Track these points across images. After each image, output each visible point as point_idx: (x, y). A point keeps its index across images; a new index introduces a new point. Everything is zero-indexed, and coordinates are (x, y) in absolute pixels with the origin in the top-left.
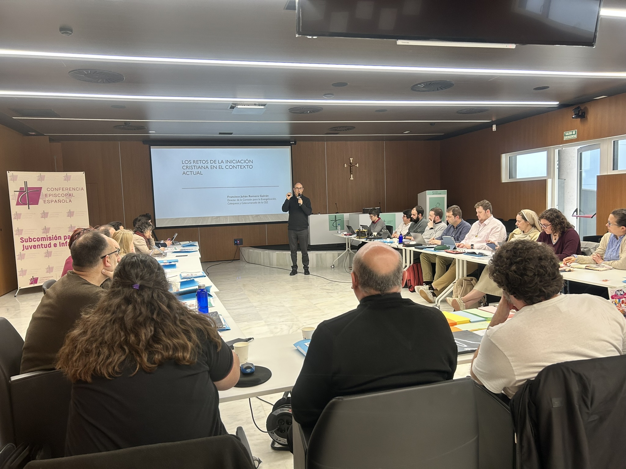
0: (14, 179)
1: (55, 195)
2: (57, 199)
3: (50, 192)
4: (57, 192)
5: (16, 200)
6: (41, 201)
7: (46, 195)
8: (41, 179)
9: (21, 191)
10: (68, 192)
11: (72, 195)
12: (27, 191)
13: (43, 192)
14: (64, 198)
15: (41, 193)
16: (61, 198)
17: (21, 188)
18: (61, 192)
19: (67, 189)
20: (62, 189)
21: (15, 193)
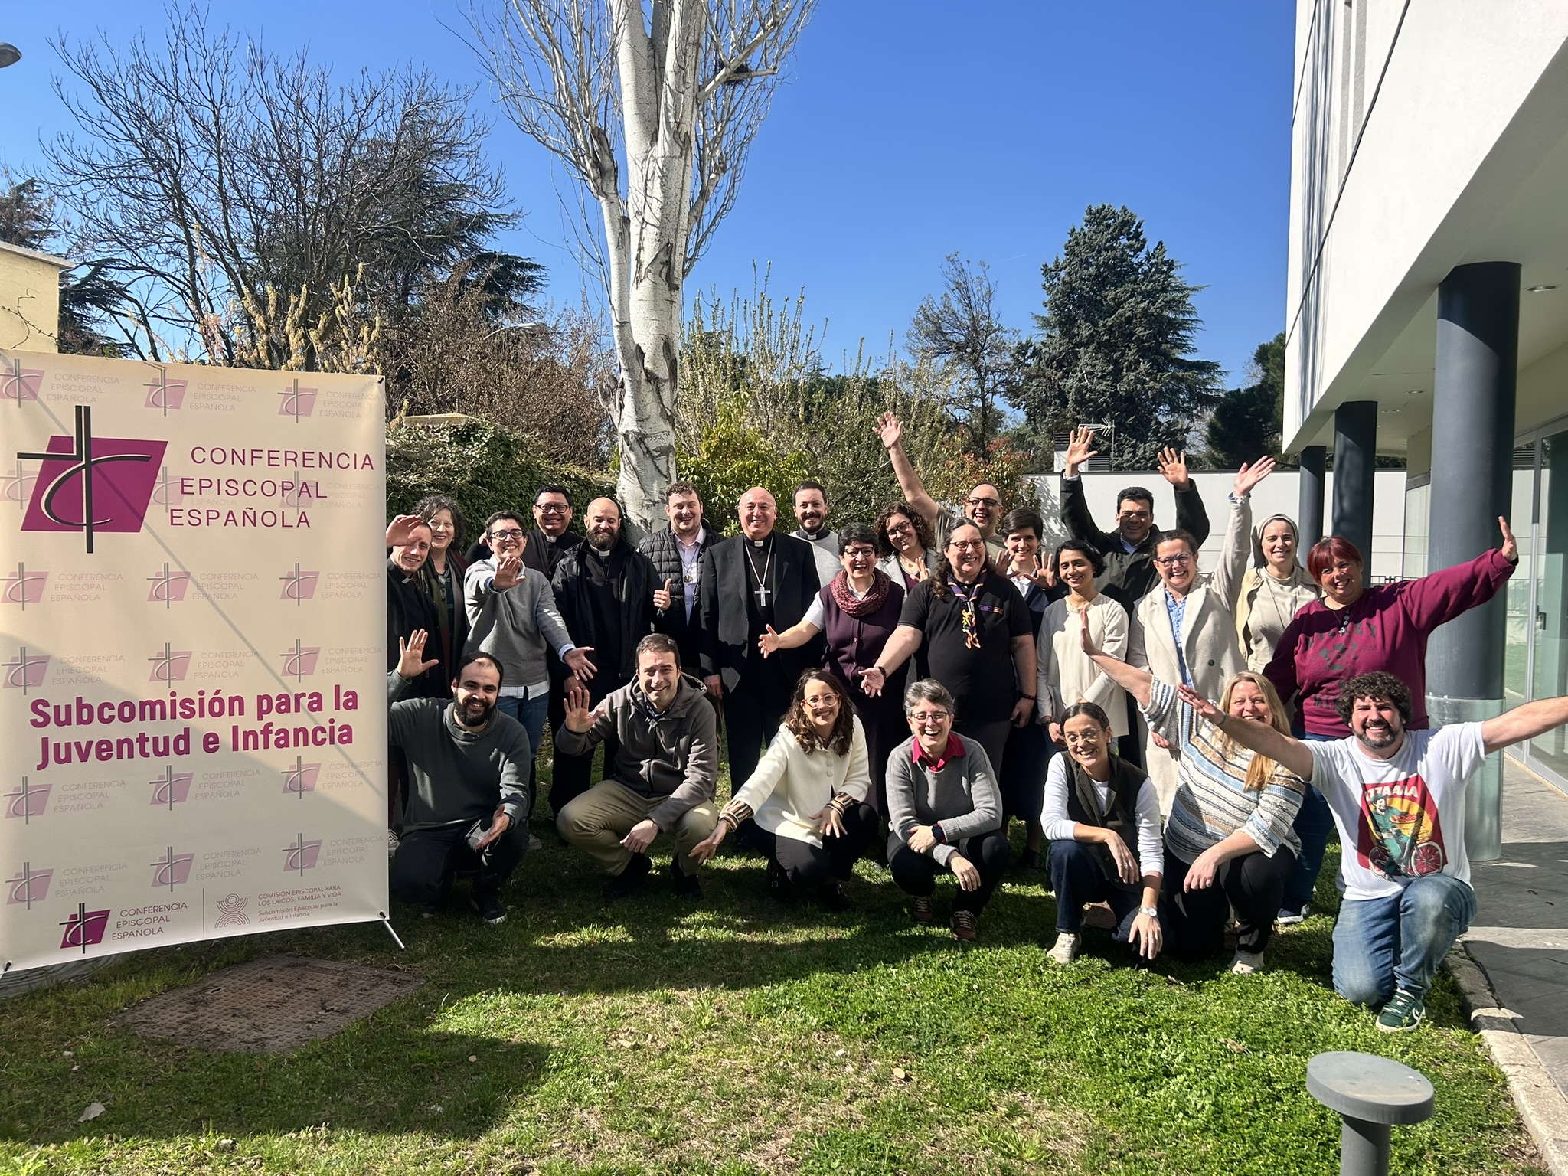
0: (27, 388)
1: (232, 487)
2: (239, 504)
3: (209, 471)
4: (238, 472)
5: (26, 505)
6: (155, 514)
7: (186, 482)
8: (166, 398)
10: (297, 474)
11: (312, 491)
13: (172, 465)
14: (275, 503)
15: (160, 473)
16: (260, 504)
18: (260, 471)
19: (290, 457)
20: (265, 455)
21: (19, 466)
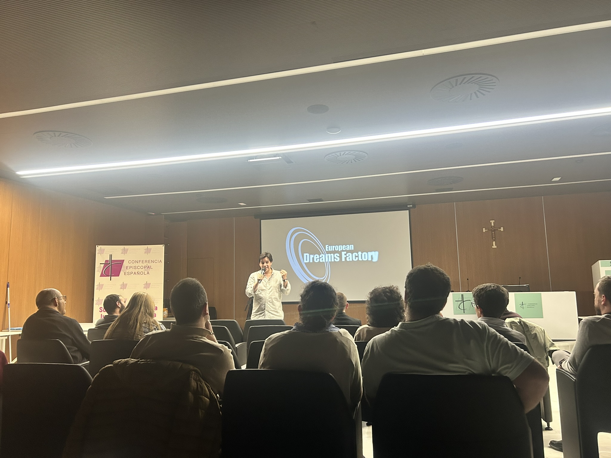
0: (102, 252)
1: (135, 268)
2: (136, 271)
3: (131, 265)
4: (137, 265)
5: (101, 272)
6: (122, 273)
7: (127, 267)
8: (125, 252)
9: (106, 263)
10: (147, 264)
11: (150, 268)
12: (111, 264)
13: (125, 264)
14: (143, 270)
15: (123, 265)
16: (140, 270)
17: (106, 261)
18: (140, 264)
19: (146, 261)
20: (141, 261)
21: (100, 265)
